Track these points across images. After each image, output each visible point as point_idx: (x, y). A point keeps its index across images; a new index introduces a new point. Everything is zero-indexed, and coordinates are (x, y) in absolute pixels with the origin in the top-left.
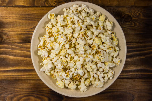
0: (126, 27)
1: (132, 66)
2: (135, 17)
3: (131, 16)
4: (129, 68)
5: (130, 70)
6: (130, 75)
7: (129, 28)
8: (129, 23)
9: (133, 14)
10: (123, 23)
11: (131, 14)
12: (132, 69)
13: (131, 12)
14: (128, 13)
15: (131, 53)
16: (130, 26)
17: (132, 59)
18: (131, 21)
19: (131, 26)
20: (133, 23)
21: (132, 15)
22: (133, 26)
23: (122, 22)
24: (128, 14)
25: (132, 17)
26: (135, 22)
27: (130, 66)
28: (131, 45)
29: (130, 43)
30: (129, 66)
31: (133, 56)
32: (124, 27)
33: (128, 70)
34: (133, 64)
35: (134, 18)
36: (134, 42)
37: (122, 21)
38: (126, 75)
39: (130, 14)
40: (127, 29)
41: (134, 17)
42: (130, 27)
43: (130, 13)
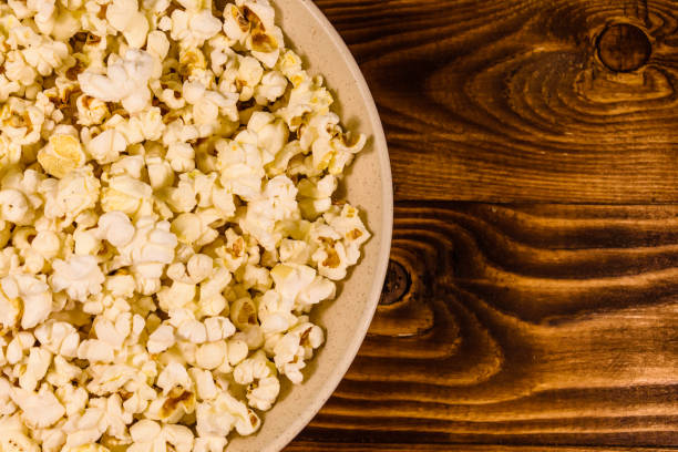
0: (614, 105)
1: (661, 357)
2: (671, 37)
3: (647, 32)
4: (642, 375)
5: (643, 387)
6: (647, 420)
7: (633, 109)
8: (634, 80)
9: (656, 21)
10: (594, 77)
11: (646, 19)
12: (660, 381)
13: (646, 11)
14: (626, 14)
15: (653, 276)
16: (637, 98)
17: (658, 313)
18: (643, 62)
19: (650, 96)
20: (661, 81)
21: (649, 25)
22: (661, 100)
23: (588, 72)
24: (624, 20)
25: (651, 39)
26: (670, 71)
27: (646, 363)
28: (648, 218)
29: (642, 208)
30: (639, 358)
31: (668, 294)
32: (603, 101)
33: (634, 389)
34: (664, 348)
35: (665, 50)
36: (670, 203)
37: (585, 68)
38: (617, 419)
39: (639, 24)
40: (619, 119)
41: (666, 43)
42: (640, 103)
43: (637, 15)
